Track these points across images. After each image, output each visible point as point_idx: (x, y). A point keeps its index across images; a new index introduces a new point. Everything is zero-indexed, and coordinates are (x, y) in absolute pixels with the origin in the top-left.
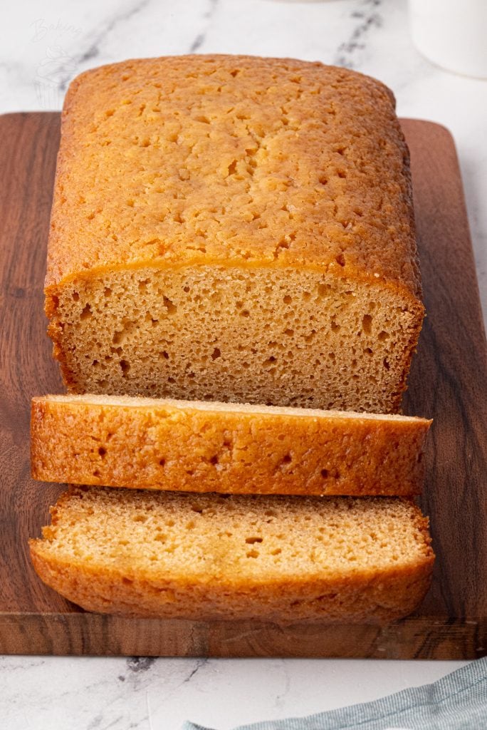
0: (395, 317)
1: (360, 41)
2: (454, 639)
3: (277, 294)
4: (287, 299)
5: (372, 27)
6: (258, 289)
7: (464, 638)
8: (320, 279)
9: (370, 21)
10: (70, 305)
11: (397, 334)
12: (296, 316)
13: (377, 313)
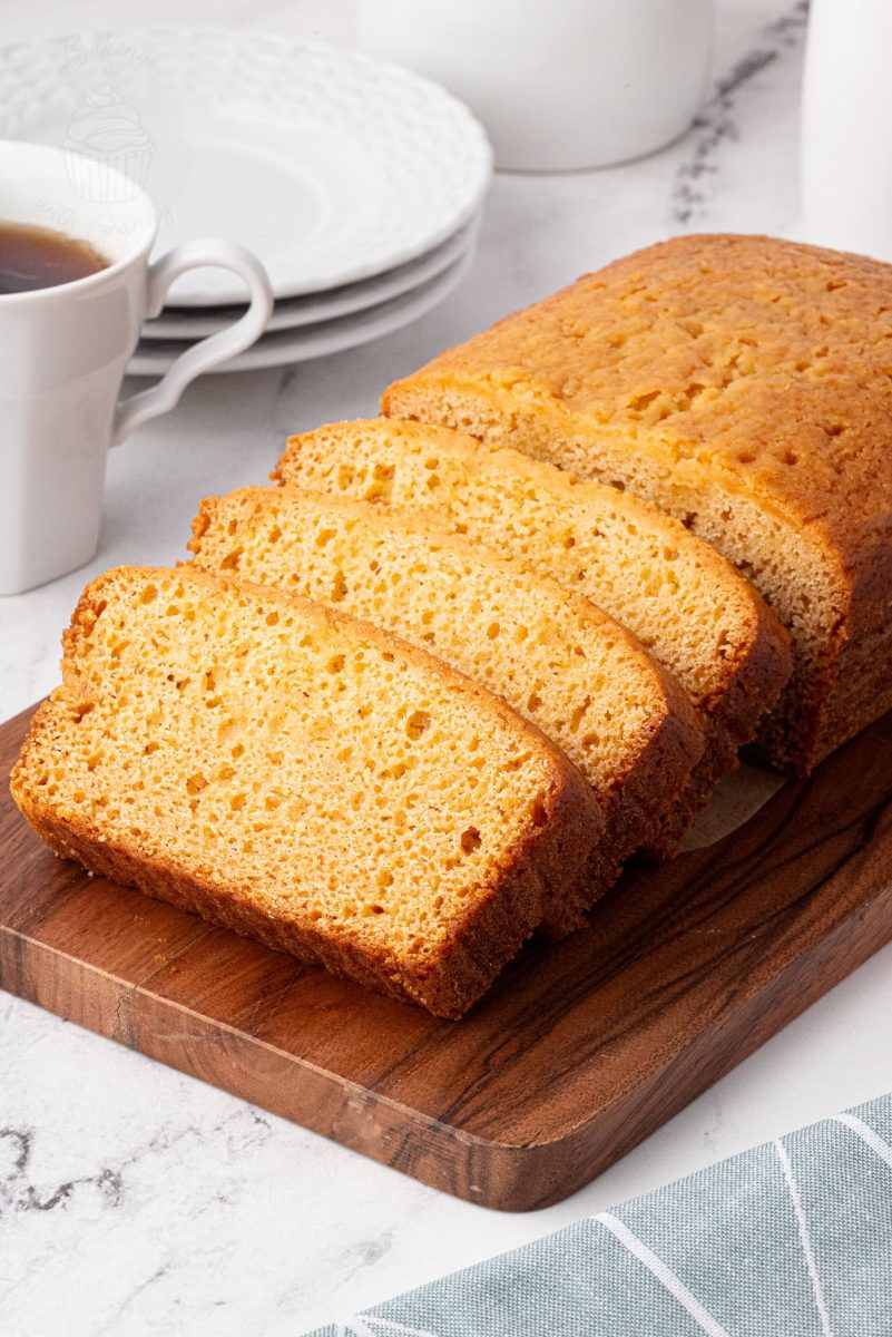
0: (621, 712)
1: (709, 161)
2: (439, 1156)
3: (486, 618)
4: (494, 631)
5: (725, 142)
6: (465, 601)
7: (453, 1161)
8: (552, 611)
9: (720, 132)
10: (219, 537)
11: (610, 744)
12: (491, 664)
13: (600, 697)
